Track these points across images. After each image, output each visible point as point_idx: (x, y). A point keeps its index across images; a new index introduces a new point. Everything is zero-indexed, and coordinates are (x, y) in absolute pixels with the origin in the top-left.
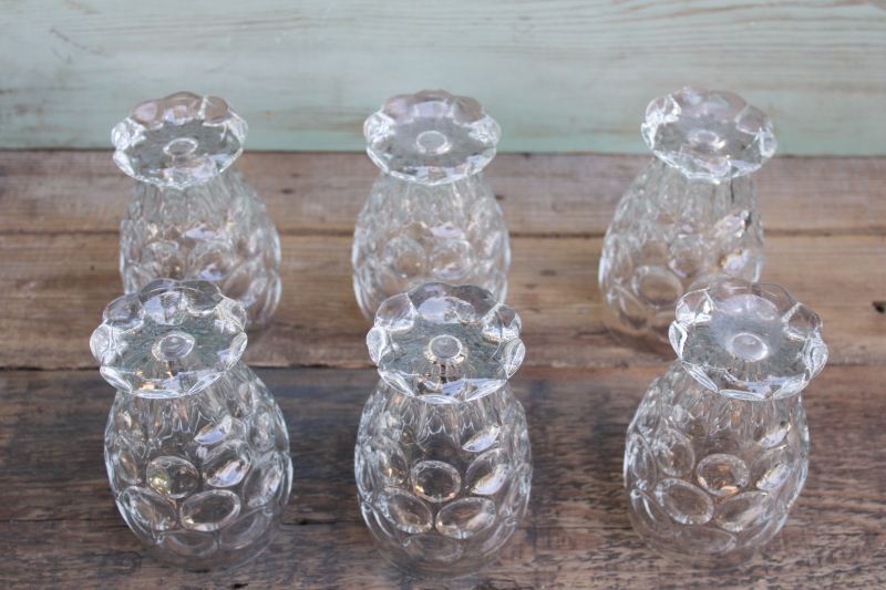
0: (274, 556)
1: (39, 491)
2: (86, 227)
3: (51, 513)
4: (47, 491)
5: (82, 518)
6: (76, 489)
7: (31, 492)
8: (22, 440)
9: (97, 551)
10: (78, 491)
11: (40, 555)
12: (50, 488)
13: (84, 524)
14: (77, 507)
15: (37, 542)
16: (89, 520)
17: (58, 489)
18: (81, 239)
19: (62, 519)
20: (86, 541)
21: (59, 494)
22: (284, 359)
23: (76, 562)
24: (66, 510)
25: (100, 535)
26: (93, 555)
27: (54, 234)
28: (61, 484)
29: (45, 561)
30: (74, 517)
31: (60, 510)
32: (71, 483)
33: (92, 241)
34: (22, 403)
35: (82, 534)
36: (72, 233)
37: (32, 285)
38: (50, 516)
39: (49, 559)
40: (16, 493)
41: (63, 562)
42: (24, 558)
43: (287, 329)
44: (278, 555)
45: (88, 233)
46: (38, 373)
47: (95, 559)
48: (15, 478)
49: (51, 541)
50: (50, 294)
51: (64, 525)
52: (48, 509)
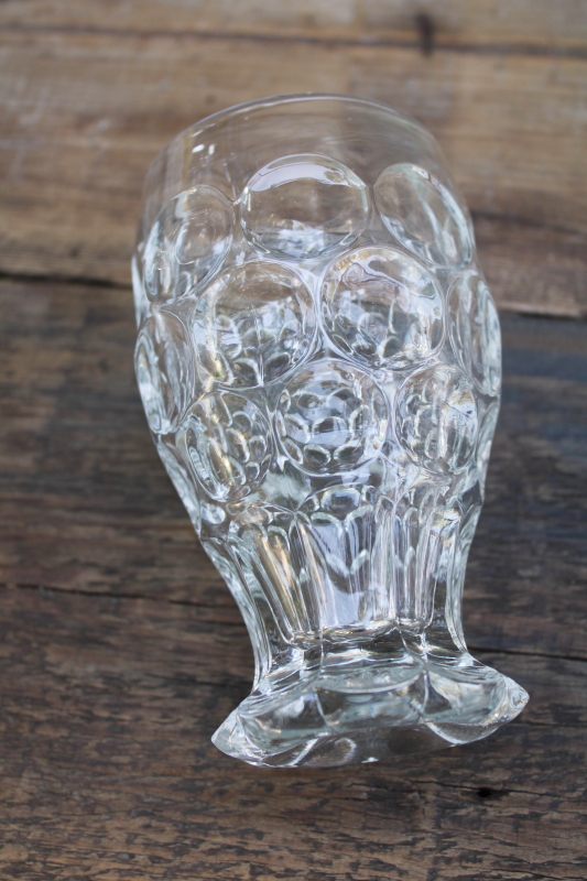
0: (562, 732)
1: (95, 531)
2: (203, 25)
3: (115, 579)
4: (111, 533)
5: (174, 597)
6: (165, 534)
7: (81, 532)
8: (69, 422)
9: (202, 674)
10: (168, 540)
11: (91, 669)
12: (116, 527)
13: (176, 612)
14: (164, 574)
15: (85, 640)
16: (186, 603)
17: (132, 530)
18: (192, 48)
19: (135, 596)
20: (179, 650)
21: (131, 541)
22: (571, 300)
23: (158, 693)
24: (145, 574)
25: (209, 639)
26: (192, 681)
27: (146, 36)
28: (137, 522)
29: (99, 684)
30: (158, 594)
31: (132, 577)
32: (156, 520)
33: (212, 52)
34: (75, 349)
35: (172, 633)
36: (179, 36)
37: (104, 124)
38: (113, 586)
39: (108, 678)
40: (52, 531)
41: (134, 691)
42: (61, 671)
43: (574, 240)
44: (571, 732)
45: (205, 36)
46: (105, 292)
47: (197, 692)
48: (52, 499)
49: (112, 640)
50: (135, 144)
51: (140, 608)
52: (110, 571)
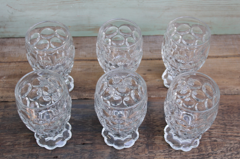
0: (76, 154)
1: (9, 137)
2: (19, 60)
3: (13, 143)
4: (11, 137)
5: (21, 144)
6: (20, 136)
7: (7, 137)
8: (4, 122)
9: (26, 154)
10: (20, 137)
11: (10, 155)
12: (12, 136)
13: (22, 146)
14: (20, 141)
15: (9, 152)
16: (23, 145)
17: (14, 136)
18: (18, 64)
19: (16, 145)
20: (23, 151)
21: (15, 137)
22: (76, 97)
23: (20, 157)
24: (17, 142)
25: (27, 149)
26: (25, 155)
27: (10, 63)
28: (15, 135)
29: (11, 157)
30: (19, 144)
31: (15, 142)
32: (18, 134)
33: (21, 64)
34: (3, 112)
35: (21, 149)
36: (15, 62)
37: (4, 77)
38: (12, 144)
39: (13, 156)
40: (3, 138)
41: (17, 157)
42: (6, 156)
43: (77, 88)
44: (77, 154)
45: (20, 62)
46: (7, 103)
47: (26, 156)
48: (2, 133)
49: (13, 151)
50: (10, 80)
51: (16, 146)
52: (12, 142)
